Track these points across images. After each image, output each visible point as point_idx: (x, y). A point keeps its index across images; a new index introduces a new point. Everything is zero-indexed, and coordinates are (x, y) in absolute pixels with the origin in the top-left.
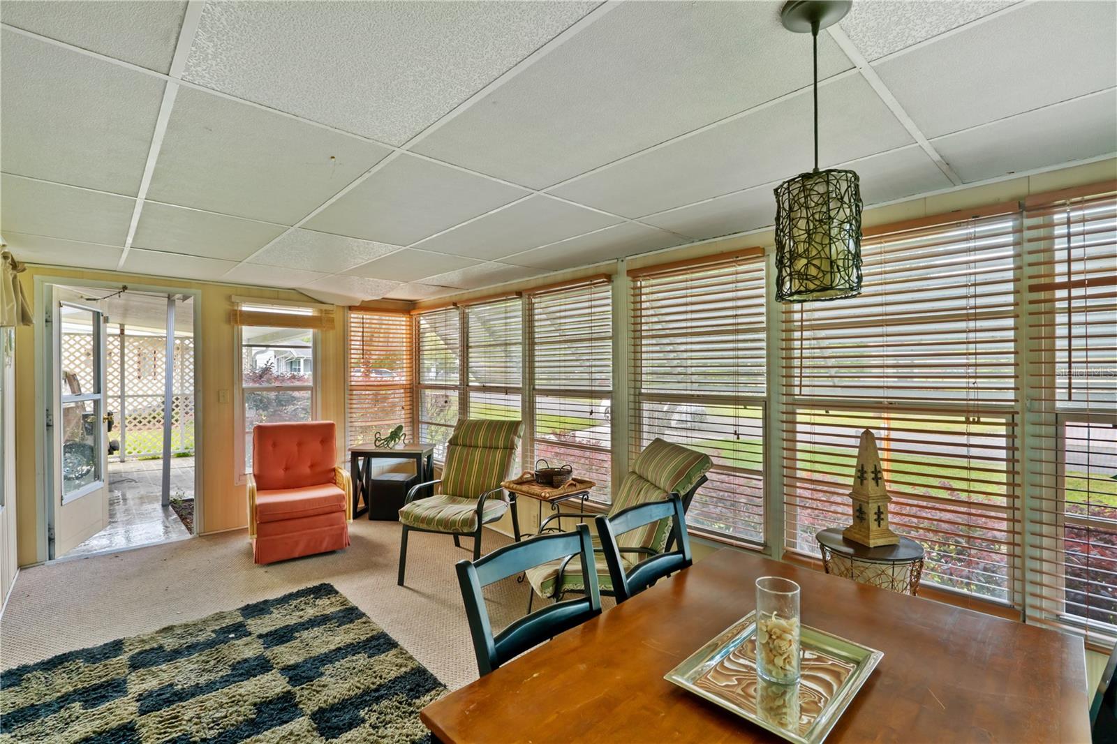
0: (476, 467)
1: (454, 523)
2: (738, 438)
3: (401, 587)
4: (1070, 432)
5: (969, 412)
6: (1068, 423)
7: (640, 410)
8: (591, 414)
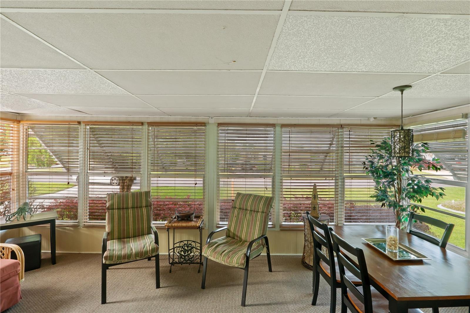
0: (131, 219)
1: (146, 252)
2: (267, 189)
3: (106, 305)
4: (346, 181)
5: (333, 177)
6: (345, 179)
7: (219, 181)
8: (196, 185)
